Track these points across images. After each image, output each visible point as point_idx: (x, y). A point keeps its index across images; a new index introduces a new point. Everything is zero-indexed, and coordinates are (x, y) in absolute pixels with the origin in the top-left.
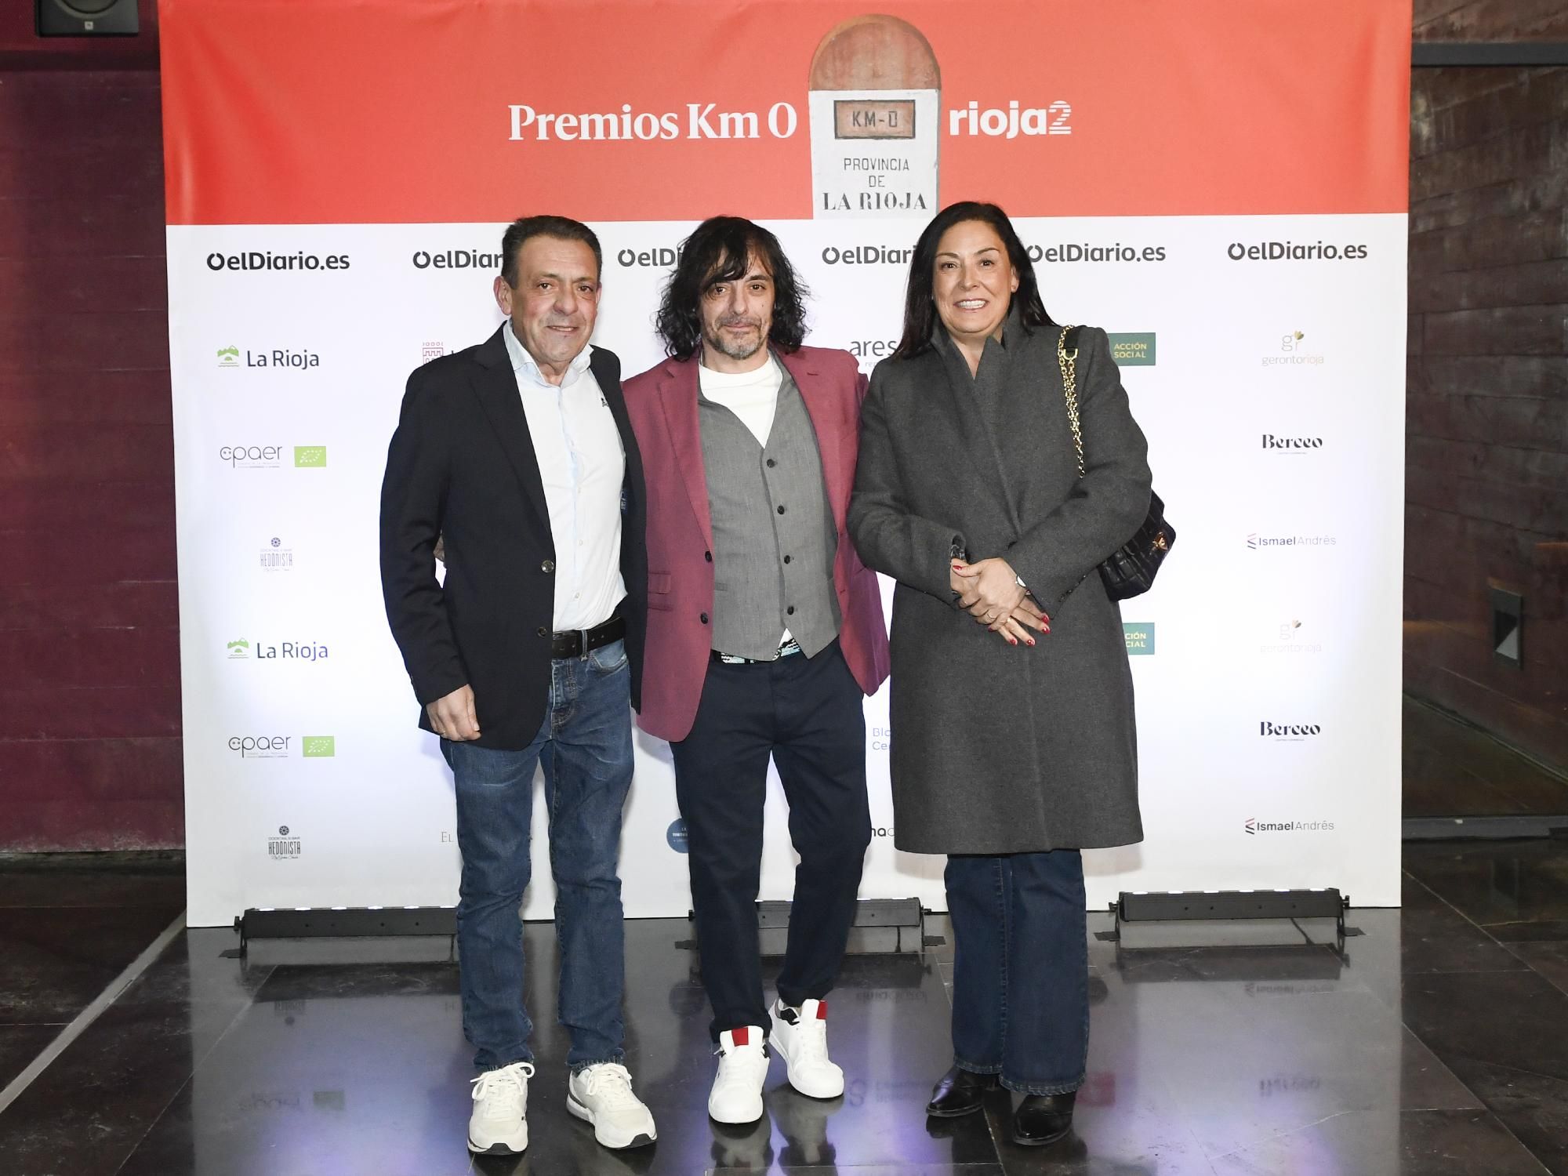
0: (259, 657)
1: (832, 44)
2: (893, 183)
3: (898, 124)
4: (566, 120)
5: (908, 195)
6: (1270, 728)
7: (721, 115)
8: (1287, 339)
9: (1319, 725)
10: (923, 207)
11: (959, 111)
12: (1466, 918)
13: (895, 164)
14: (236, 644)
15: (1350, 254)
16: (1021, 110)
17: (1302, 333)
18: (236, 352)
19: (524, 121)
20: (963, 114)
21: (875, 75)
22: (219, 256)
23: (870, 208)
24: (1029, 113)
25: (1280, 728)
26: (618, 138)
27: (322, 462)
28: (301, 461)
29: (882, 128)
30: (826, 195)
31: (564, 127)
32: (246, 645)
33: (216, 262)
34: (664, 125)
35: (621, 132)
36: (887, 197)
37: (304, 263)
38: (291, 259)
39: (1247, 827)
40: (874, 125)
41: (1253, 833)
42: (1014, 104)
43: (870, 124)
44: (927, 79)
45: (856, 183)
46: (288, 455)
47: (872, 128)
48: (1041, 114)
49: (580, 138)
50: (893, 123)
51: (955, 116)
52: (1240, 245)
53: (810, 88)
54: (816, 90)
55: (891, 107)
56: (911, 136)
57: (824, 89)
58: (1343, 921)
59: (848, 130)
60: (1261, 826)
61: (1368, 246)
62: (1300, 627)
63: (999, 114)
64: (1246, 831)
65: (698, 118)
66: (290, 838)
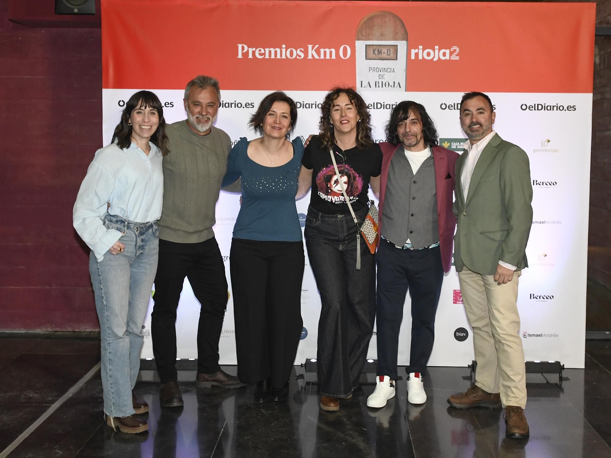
1: (365, 22)
2: (388, 78)
3: (391, 54)
4: (260, 50)
5: (394, 82)
6: (534, 296)
7: (320, 50)
8: (543, 142)
9: (553, 296)
10: (400, 87)
11: (415, 50)
13: (389, 70)
15: (569, 109)
16: (439, 50)
17: (550, 140)
19: (244, 50)
20: (417, 51)
21: (382, 35)
22: (123, 101)
23: (379, 87)
24: (443, 51)
25: (538, 296)
26: (280, 58)
29: (385, 56)
30: (362, 82)
31: (259, 53)
33: (121, 103)
34: (298, 53)
35: (281, 55)
36: (386, 82)
39: (524, 335)
40: (381, 54)
41: (526, 338)
42: (437, 47)
43: (380, 54)
44: (402, 37)
45: (374, 77)
47: (380, 56)
48: (447, 52)
49: (265, 58)
50: (389, 54)
51: (413, 52)
52: (525, 105)
53: (356, 39)
54: (359, 40)
55: (388, 48)
56: (396, 59)
57: (362, 40)
58: (562, 375)
59: (371, 56)
60: (530, 335)
61: (576, 106)
62: (547, 256)
63: (431, 51)
64: (524, 337)
65: (312, 50)
66: (145, 330)
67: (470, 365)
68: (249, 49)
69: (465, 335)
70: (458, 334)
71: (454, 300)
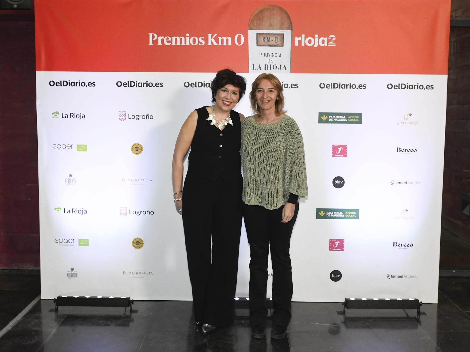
0: (65, 213)
1: (257, 14)
2: (276, 61)
3: (278, 42)
4: (168, 39)
5: (281, 65)
6: (396, 244)
7: (219, 38)
8: (406, 116)
9: (412, 244)
10: (286, 69)
12: (460, 309)
13: (276, 55)
14: (57, 208)
15: (428, 88)
16: (319, 38)
17: (411, 114)
18: (58, 113)
19: (153, 39)
20: (300, 39)
21: (271, 25)
22: (53, 81)
23: (268, 69)
24: (322, 39)
25: (400, 244)
26: (185, 45)
27: (86, 150)
28: (79, 150)
29: (272, 43)
30: (253, 65)
31: (167, 41)
32: (60, 209)
33: (52, 83)
34: (200, 41)
35: (185, 43)
36: (274, 65)
37: (81, 84)
38: (76, 83)
39: (388, 276)
40: (270, 42)
41: (390, 279)
42: (317, 36)
43: (268, 41)
44: (288, 27)
45: (263, 61)
46: (75, 147)
47: (269, 43)
48: (326, 39)
49: (172, 45)
50: (276, 41)
51: (297, 39)
52: (391, 84)
53: (249, 29)
54: (251, 30)
55: (276, 36)
56: (282, 45)
57: (254, 30)
58: (420, 310)
59: (261, 43)
60: (393, 276)
61: (434, 86)
62: (407, 211)
63: (312, 39)
64: (388, 278)
65: (211, 39)
66: (74, 272)
67: (344, 302)
68: (158, 37)
69: (339, 276)
70: (333, 276)
71: (330, 247)
